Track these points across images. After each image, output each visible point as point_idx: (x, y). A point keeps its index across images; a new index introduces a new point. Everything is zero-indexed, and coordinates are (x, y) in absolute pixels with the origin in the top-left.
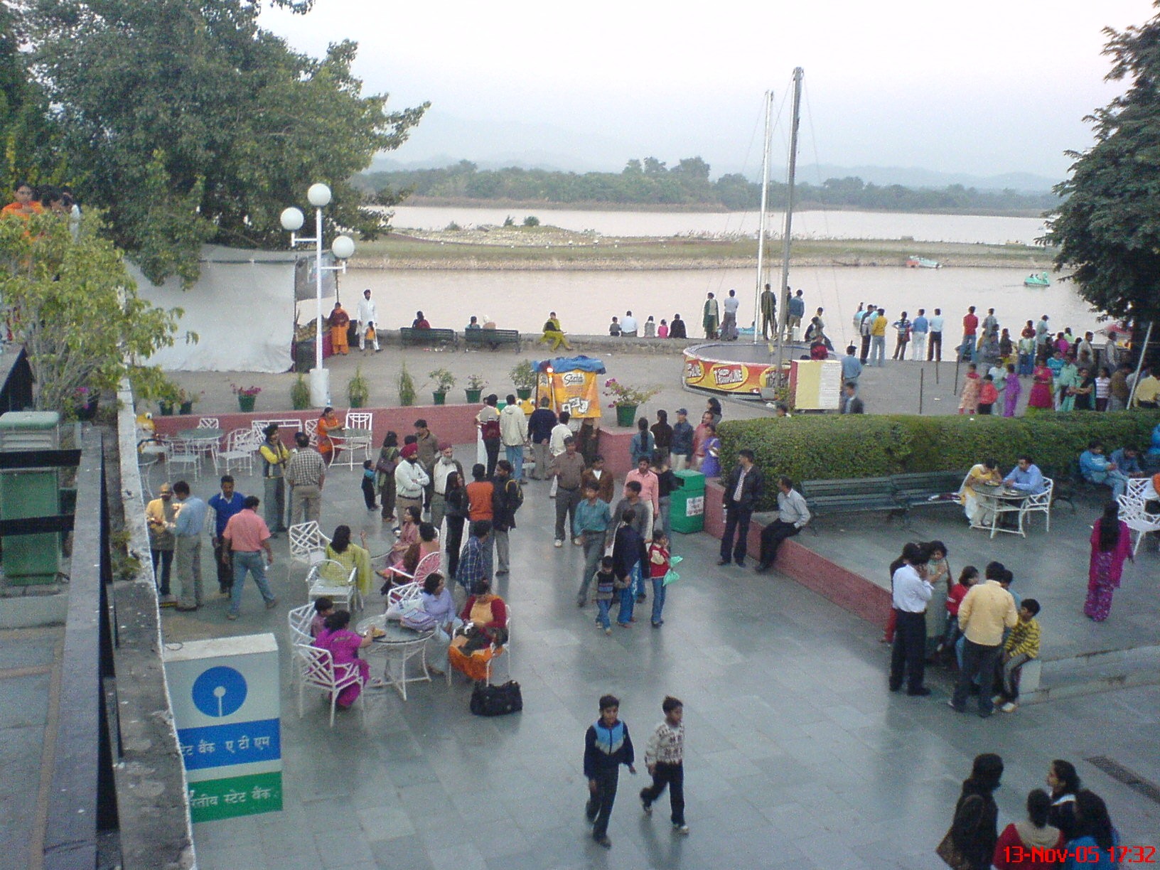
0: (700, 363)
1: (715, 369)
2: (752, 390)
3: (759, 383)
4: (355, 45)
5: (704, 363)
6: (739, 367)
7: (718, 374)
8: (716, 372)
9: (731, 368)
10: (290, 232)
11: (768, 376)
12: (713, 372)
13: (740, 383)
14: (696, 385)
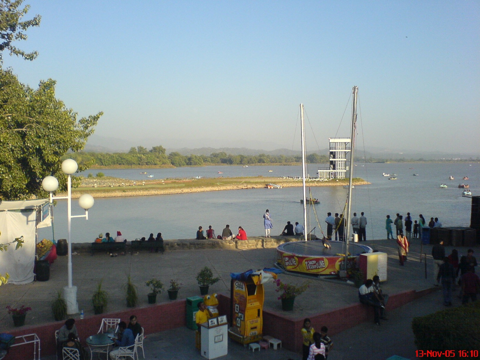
0: (295, 257)
1: (306, 261)
2: (330, 273)
3: (335, 268)
4: (54, 82)
5: (298, 257)
6: (322, 259)
7: (308, 264)
8: (307, 263)
9: (317, 260)
10: (49, 193)
11: (339, 263)
12: (304, 263)
13: (324, 269)
14: (292, 270)
